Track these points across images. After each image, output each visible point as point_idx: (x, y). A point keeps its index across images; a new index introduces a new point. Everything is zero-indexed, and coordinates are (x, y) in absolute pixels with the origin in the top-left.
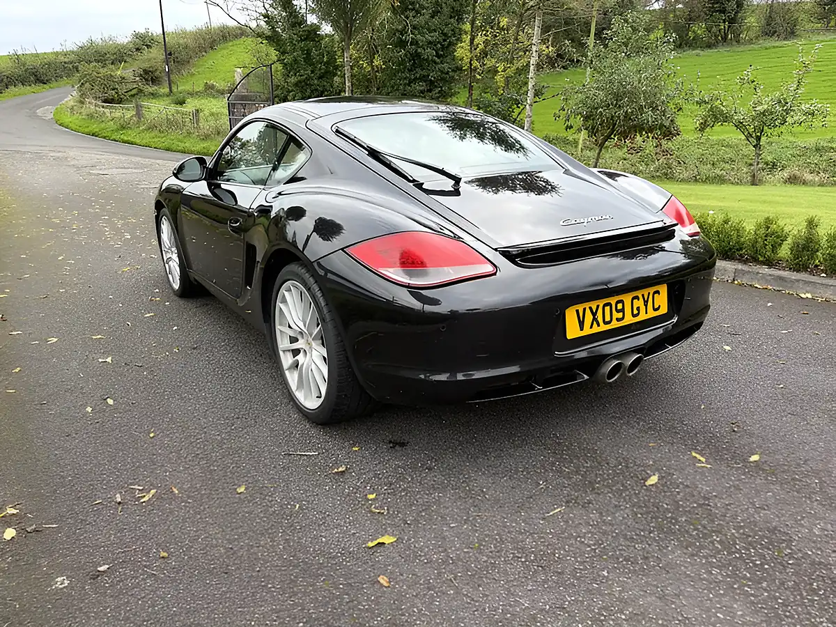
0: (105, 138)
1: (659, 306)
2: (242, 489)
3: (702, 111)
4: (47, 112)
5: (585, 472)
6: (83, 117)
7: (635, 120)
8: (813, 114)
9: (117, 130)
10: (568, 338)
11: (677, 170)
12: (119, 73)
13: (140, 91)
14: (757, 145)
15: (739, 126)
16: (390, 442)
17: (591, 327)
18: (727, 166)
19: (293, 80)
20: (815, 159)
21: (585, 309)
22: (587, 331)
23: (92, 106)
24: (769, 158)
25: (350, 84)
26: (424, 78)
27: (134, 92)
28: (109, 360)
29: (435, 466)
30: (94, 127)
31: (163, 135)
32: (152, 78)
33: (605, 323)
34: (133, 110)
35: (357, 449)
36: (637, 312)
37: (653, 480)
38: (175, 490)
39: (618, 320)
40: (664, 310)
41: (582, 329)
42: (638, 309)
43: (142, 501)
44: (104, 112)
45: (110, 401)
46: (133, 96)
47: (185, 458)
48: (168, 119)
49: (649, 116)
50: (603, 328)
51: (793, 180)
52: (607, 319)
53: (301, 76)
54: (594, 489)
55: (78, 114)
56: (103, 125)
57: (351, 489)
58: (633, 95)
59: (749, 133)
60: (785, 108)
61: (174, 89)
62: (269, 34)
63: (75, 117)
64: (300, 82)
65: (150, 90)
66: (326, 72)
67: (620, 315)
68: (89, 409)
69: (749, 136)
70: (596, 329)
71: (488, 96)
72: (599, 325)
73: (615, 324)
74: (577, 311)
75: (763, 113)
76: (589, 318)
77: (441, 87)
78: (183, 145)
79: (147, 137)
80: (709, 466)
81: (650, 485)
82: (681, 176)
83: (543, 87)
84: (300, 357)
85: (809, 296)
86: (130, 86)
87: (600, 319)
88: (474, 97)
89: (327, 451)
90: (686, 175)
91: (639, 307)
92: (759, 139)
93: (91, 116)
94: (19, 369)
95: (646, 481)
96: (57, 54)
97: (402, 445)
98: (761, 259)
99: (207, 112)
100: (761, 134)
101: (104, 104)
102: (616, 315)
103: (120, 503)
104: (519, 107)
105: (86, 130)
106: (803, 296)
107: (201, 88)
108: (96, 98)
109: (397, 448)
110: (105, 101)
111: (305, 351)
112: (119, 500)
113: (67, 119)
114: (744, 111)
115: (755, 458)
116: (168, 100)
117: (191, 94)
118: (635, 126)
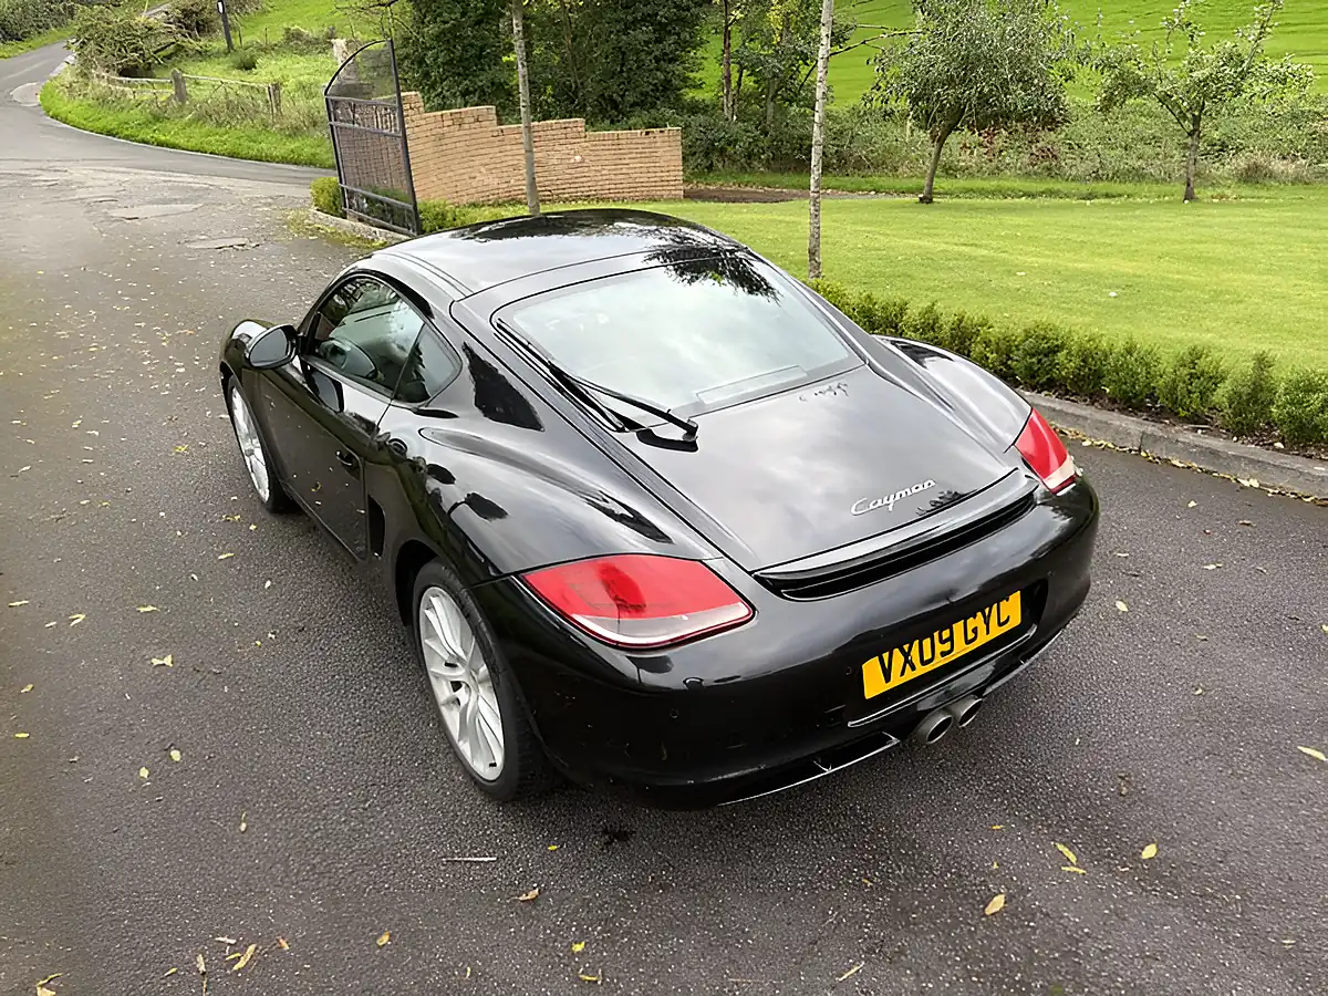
0: (126, 137)
1: (1008, 618)
2: (385, 939)
3: (1107, 79)
4: (28, 94)
5: (897, 888)
6: (90, 102)
7: (995, 105)
8: (1284, 81)
9: (147, 123)
10: (867, 696)
11: (1068, 162)
12: (142, 20)
13: (180, 48)
14: (1194, 130)
15: (1164, 99)
16: (605, 832)
17: (902, 674)
18: (1149, 150)
19: (432, 29)
20: (1289, 133)
21: (892, 655)
22: (897, 680)
23: (104, 81)
24: (1216, 135)
25: (525, 69)
26: (649, 18)
27: (171, 49)
28: (168, 661)
29: (672, 881)
30: (110, 121)
31: (223, 130)
32: (197, 23)
33: (924, 663)
34: (170, 87)
35: (554, 847)
36: (973, 635)
37: (998, 903)
38: (284, 943)
39: (943, 654)
40: (1016, 620)
41: (888, 679)
42: (975, 631)
43: (235, 968)
44: (124, 94)
45: (176, 755)
46: (169, 57)
47: (297, 875)
48: (229, 103)
49: (1017, 97)
50: (921, 670)
51: (1253, 176)
52: (927, 656)
53: (445, 22)
54: (908, 923)
55: (81, 97)
56: (123, 116)
57: (548, 931)
58: (990, 63)
59: (1181, 112)
60: (1240, 69)
61: (236, 42)
63: (76, 103)
64: (443, 32)
65: (196, 45)
67: (947, 646)
68: (144, 773)
69: (1182, 117)
70: (910, 675)
71: (756, 45)
72: (913, 668)
73: (939, 662)
74: (881, 657)
75: (1205, 81)
76: (898, 661)
77: (678, 34)
78: (256, 146)
79: (197, 135)
80: (1081, 871)
81: (993, 914)
82: (1074, 173)
83: (846, 27)
84: (461, 694)
85: (1255, 484)
86: (163, 40)
87: (916, 661)
88: (733, 50)
89: (510, 851)
90: (1082, 168)
91: (976, 628)
92: (1196, 121)
93: (102, 101)
94: (30, 686)
95: (986, 906)
97: (623, 836)
98: (1183, 414)
99: (291, 84)
100: (1201, 111)
101: (122, 78)
102: (939, 648)
103: (204, 973)
104: (807, 64)
105: (100, 125)
106: (1246, 483)
107: (278, 37)
108: (108, 68)
109: (616, 844)
110: (121, 74)
111: (468, 686)
112: (202, 968)
113: (65, 106)
114: (1174, 74)
115: (1149, 852)
116: (227, 62)
117: (265, 49)
118: (996, 115)
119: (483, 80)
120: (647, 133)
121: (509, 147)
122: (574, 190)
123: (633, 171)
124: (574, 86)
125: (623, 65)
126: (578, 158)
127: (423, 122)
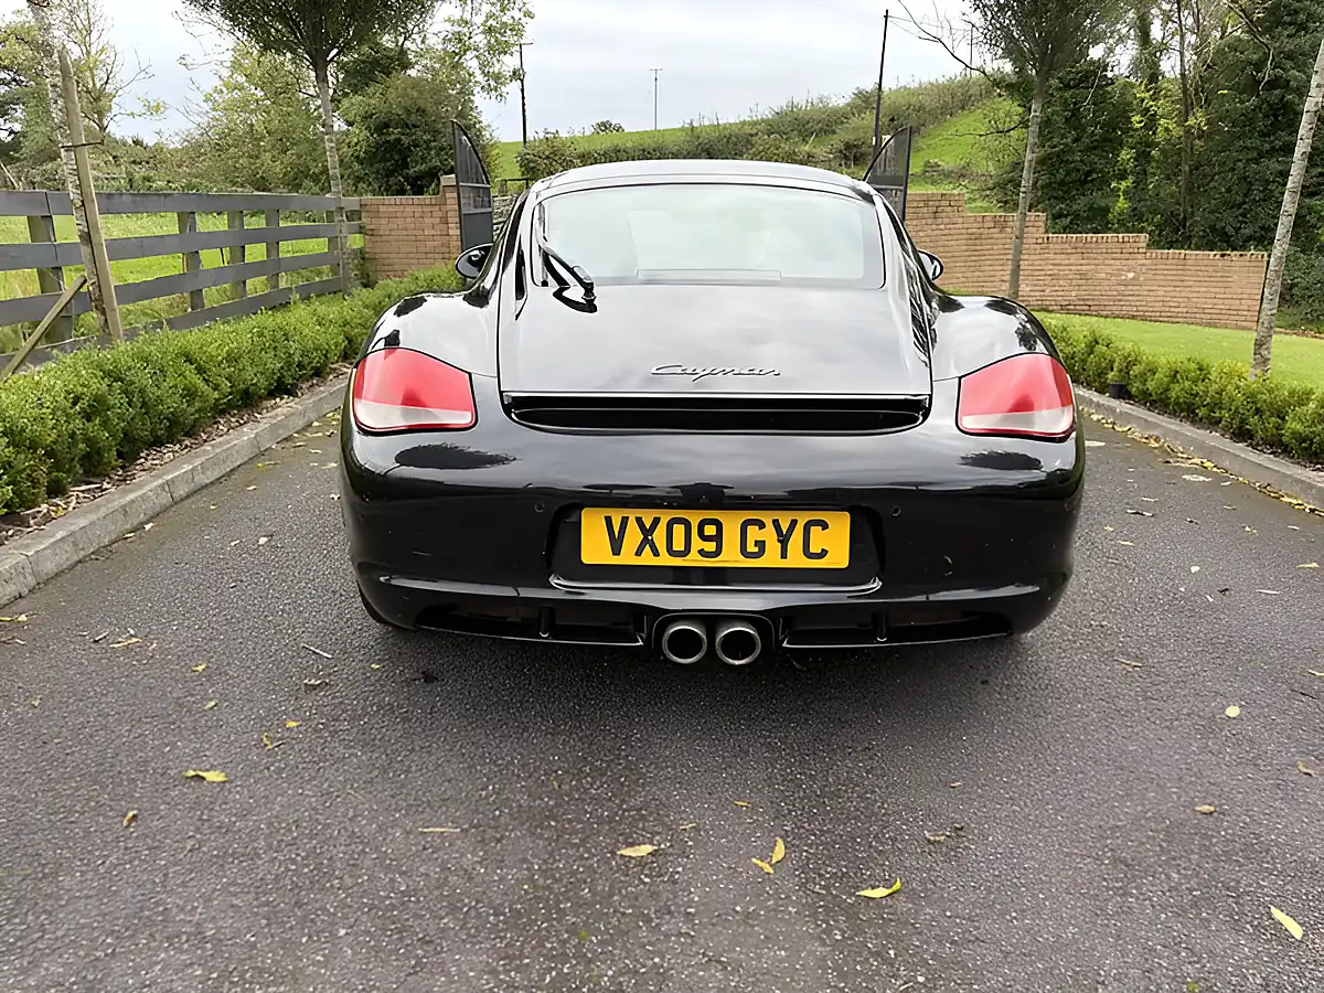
1: (824, 549)
5: (571, 800)
10: (584, 562)
12: (806, 148)
17: (638, 553)
21: (625, 521)
22: (628, 558)
32: (855, 154)
33: (671, 553)
35: (377, 666)
36: (757, 550)
37: (641, 850)
39: (703, 554)
40: (838, 561)
41: (616, 553)
42: (760, 544)
43: (112, 646)
45: (263, 540)
50: (665, 560)
52: (679, 545)
54: (539, 825)
57: (292, 707)
62: (1014, 79)
66: (1105, 140)
67: (711, 547)
68: (234, 543)
70: (647, 559)
72: (655, 553)
73: (693, 560)
74: (609, 520)
76: (633, 536)
80: (770, 870)
87: (661, 546)
89: (348, 657)
91: (762, 542)
94: (255, 487)
96: (744, 123)
102: (700, 544)
103: (96, 641)
112: (100, 637)
119: (1080, 204)
120: (1223, 256)
121: (1052, 256)
122: (1119, 308)
123: (1195, 295)
124: (1182, 215)
125: (1246, 195)
126: (1131, 275)
127: (960, 220)
